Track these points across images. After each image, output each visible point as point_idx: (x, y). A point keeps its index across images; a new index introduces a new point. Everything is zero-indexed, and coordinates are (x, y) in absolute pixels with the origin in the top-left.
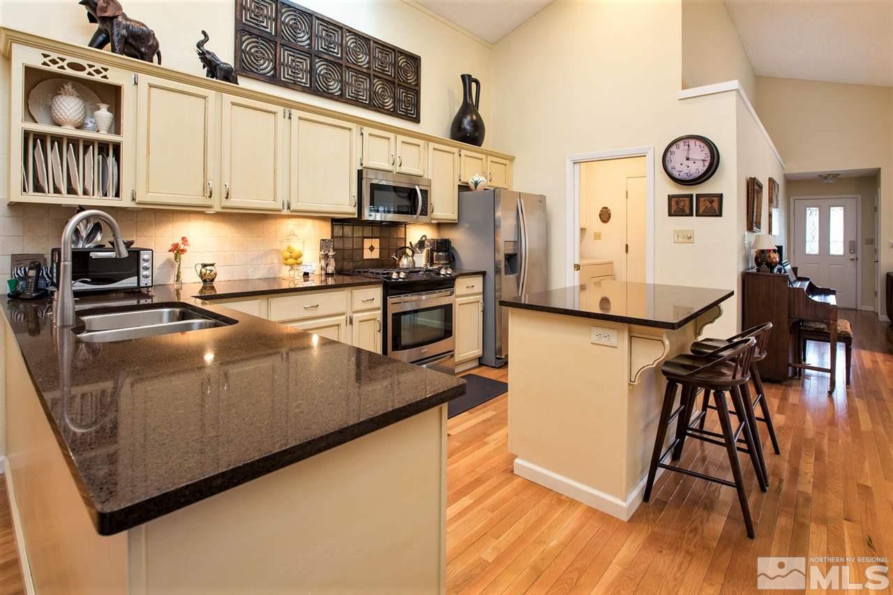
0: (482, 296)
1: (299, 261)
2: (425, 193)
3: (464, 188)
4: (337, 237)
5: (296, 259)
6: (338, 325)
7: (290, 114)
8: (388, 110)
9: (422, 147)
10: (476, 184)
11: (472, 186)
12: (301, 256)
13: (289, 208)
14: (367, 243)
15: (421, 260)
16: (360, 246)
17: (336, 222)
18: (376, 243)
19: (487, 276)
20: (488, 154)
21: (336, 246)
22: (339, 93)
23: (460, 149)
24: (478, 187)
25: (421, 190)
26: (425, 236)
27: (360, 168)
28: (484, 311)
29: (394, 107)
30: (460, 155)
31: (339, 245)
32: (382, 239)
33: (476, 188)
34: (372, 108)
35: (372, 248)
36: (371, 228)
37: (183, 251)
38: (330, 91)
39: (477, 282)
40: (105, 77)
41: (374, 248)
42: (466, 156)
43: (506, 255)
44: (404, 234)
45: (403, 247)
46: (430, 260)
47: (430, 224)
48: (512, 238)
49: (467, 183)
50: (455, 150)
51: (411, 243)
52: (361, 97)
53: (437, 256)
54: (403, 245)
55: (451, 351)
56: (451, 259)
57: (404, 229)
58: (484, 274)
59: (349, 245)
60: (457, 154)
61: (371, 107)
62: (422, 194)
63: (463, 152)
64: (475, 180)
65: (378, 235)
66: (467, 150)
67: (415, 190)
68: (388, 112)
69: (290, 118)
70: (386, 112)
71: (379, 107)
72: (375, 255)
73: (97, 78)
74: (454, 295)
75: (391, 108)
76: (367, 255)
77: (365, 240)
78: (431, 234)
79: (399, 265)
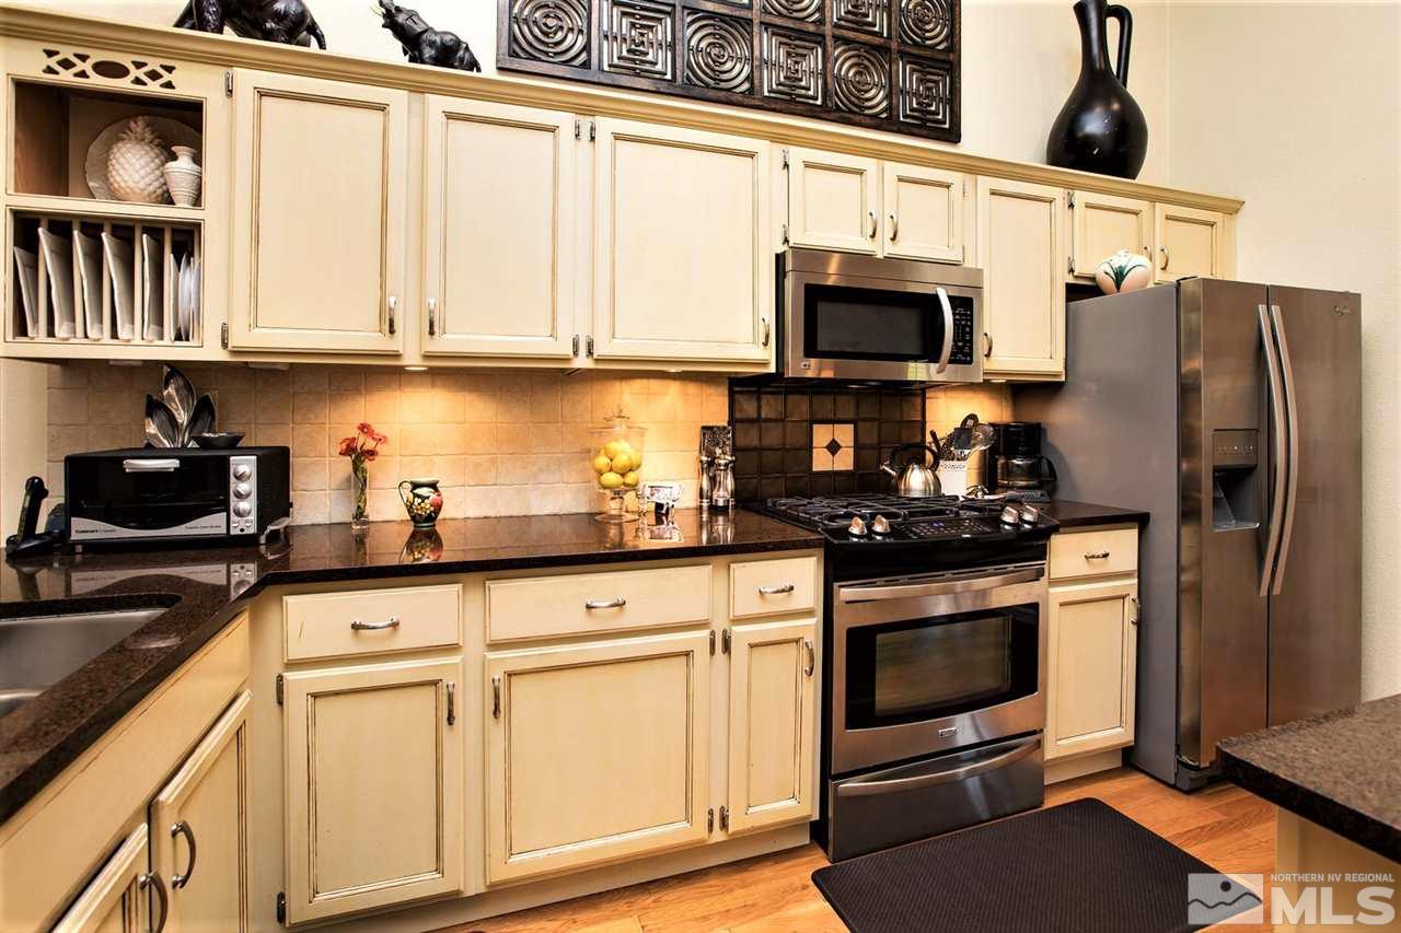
0: (1135, 581)
1: (631, 478)
2: (964, 305)
3: (1081, 291)
4: (742, 421)
5: (623, 475)
6: (687, 654)
7: (593, 129)
8: (872, 116)
9: (956, 190)
10: (1119, 276)
11: (1108, 282)
12: (638, 466)
13: (590, 353)
14: (822, 435)
15: (959, 479)
16: (803, 441)
17: (742, 386)
18: (845, 434)
19: (1152, 526)
20: (1156, 196)
21: (741, 442)
22: (746, 86)
23: (1071, 186)
24: (1125, 283)
25: (951, 298)
26: (973, 417)
27: (781, 249)
28: (1141, 625)
29: (889, 109)
30: (1071, 206)
31: (750, 438)
32: (860, 424)
33: (1118, 286)
34: (832, 116)
35: (833, 447)
36: (832, 397)
37: (372, 453)
38: (723, 85)
39: (1121, 546)
40: (169, 85)
41: (839, 447)
42: (1089, 206)
43: (1216, 469)
44: (919, 413)
45: (915, 445)
46: (989, 477)
47: (986, 386)
48: (1241, 420)
49: (1093, 279)
50: (1057, 193)
51: (933, 434)
52: (803, 92)
53: (1006, 465)
54: (918, 439)
55: (1034, 733)
56: (1045, 477)
57: (919, 401)
58: (1141, 521)
59: (773, 437)
60: (1061, 204)
61: (829, 111)
62: (954, 308)
63: (1080, 197)
64: (1116, 266)
65: (851, 416)
66: (1093, 190)
67: (936, 297)
68: (873, 122)
69: (593, 138)
70: (868, 121)
71: (851, 111)
72: (845, 461)
73: (153, 88)
74: (1044, 579)
75: (881, 112)
76: (822, 462)
77: (815, 426)
78: (989, 411)
79: (897, 489)
